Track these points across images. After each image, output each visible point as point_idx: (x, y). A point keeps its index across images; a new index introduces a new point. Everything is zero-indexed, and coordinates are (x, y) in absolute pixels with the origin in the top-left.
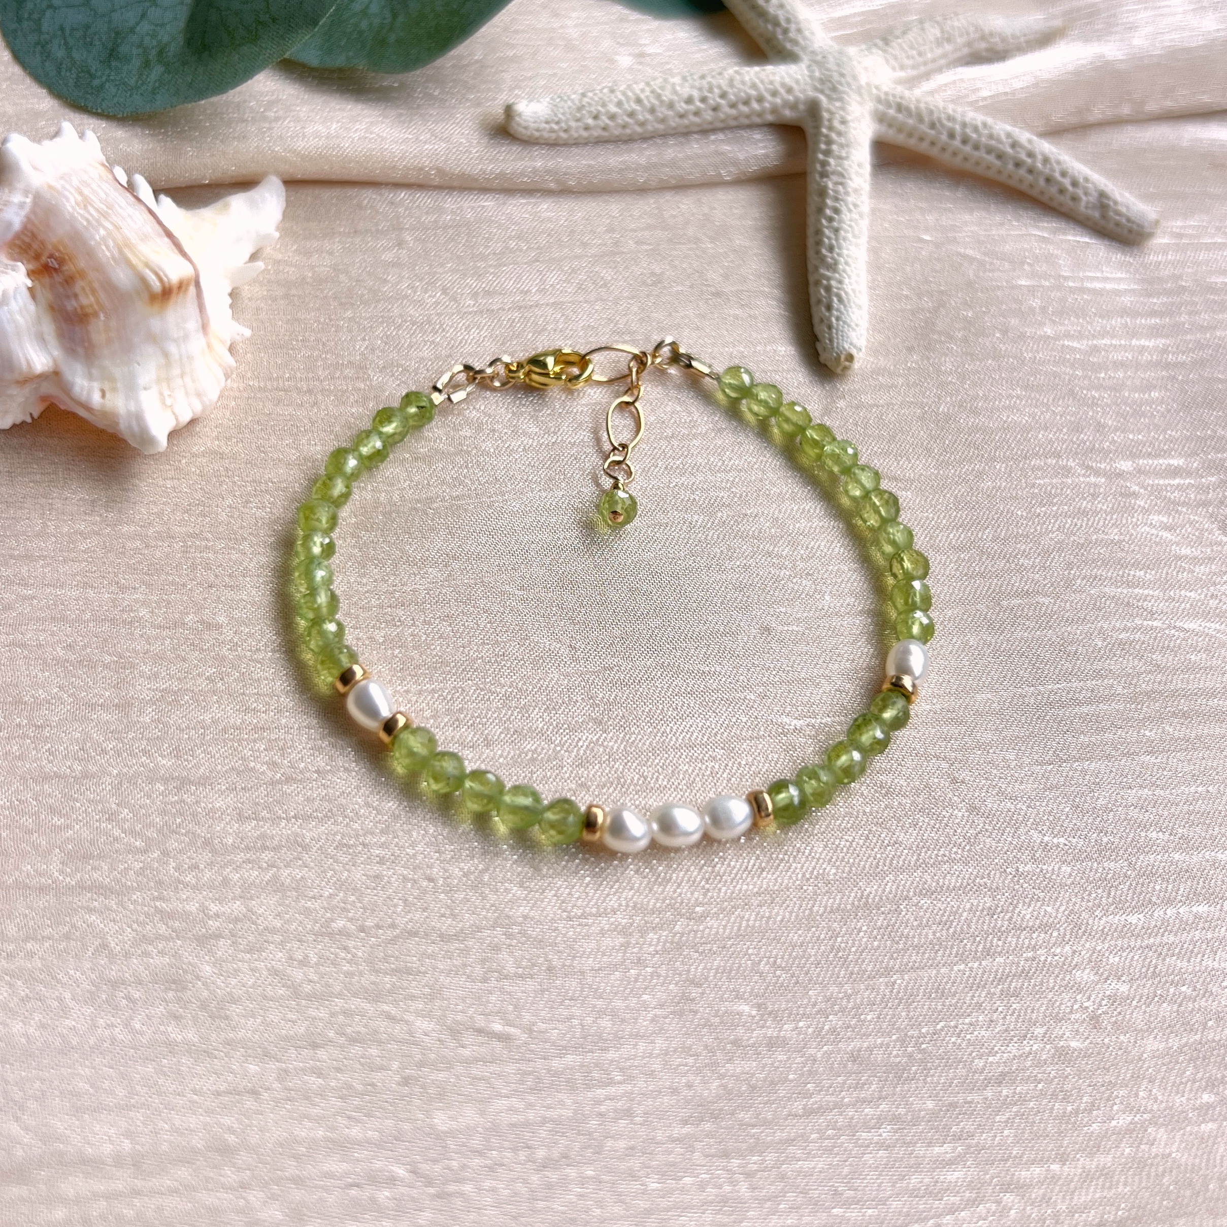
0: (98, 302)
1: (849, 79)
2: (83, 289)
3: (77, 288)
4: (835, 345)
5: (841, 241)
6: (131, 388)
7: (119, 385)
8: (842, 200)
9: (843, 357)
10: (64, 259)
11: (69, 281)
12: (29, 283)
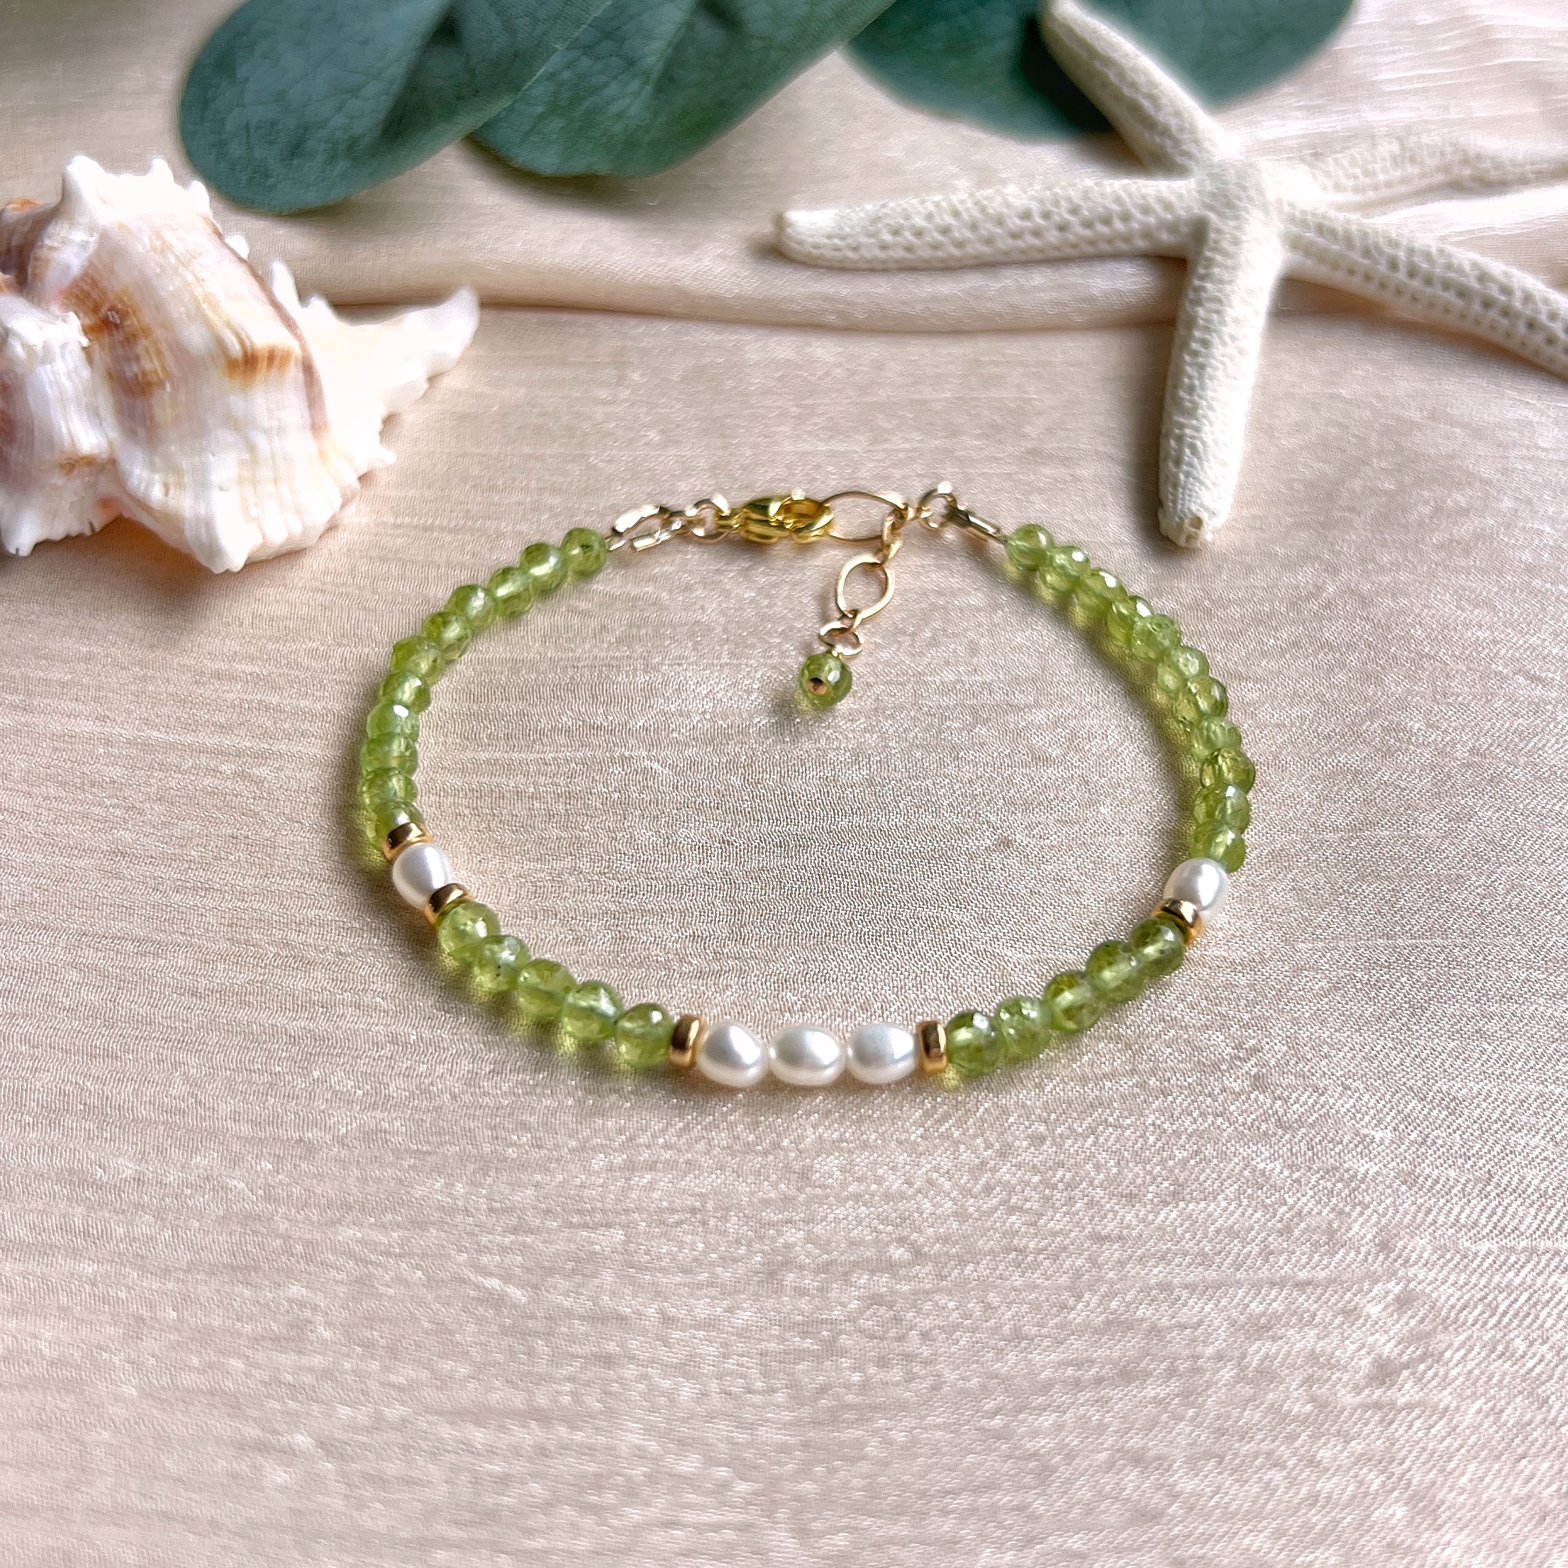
0: (164, 368)
1: (1253, 193)
2: (147, 350)
3: (139, 349)
4: (1179, 507)
5: (1207, 381)
6: (202, 485)
7: (187, 479)
8: (1216, 331)
9: (1187, 522)
10: (127, 312)
11: (130, 339)
12: (85, 342)
